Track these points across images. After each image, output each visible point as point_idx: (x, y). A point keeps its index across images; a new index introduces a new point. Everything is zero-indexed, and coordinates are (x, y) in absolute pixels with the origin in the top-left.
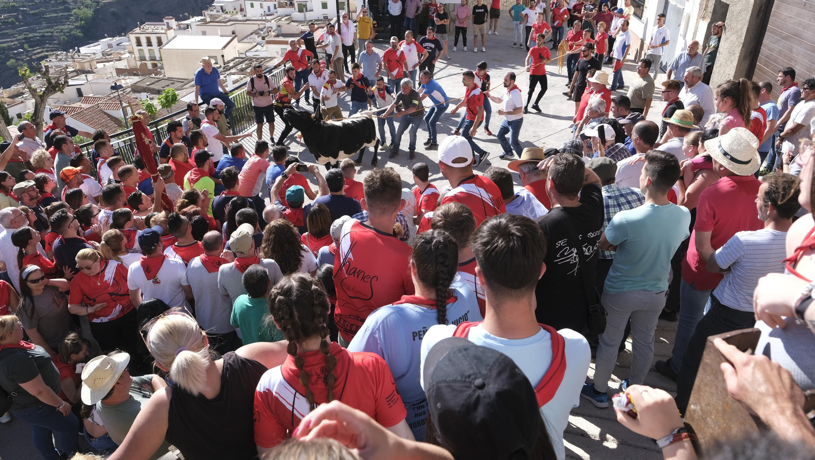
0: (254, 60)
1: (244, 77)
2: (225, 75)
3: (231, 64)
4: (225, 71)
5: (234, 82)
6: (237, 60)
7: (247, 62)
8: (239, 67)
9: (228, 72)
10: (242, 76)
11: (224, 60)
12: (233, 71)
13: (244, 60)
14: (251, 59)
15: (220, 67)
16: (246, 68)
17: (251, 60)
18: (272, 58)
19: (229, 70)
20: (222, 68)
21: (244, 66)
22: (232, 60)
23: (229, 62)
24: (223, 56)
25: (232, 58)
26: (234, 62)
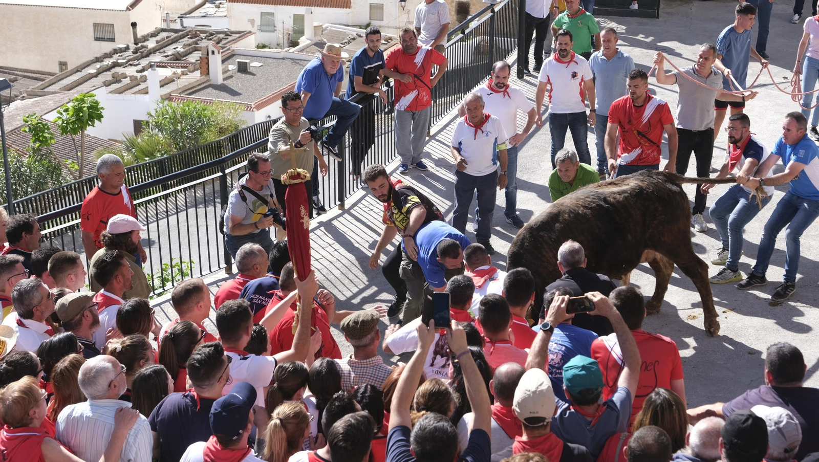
0: (203, 35)
1: (183, 73)
2: (139, 68)
3: (151, 44)
4: (138, 59)
5: (164, 83)
6: (164, 35)
7: (186, 40)
8: (170, 50)
9: (144, 62)
10: (179, 71)
11: (135, 34)
12: (157, 58)
13: (181, 34)
14: (195, 34)
15: (127, 48)
16: (187, 54)
17: (195, 36)
18: (243, 34)
19: (147, 56)
20: (130, 53)
21: (180, 49)
22: (153, 35)
23: (145, 38)
24: (134, 25)
25: (151, 29)
26: (159, 38)
